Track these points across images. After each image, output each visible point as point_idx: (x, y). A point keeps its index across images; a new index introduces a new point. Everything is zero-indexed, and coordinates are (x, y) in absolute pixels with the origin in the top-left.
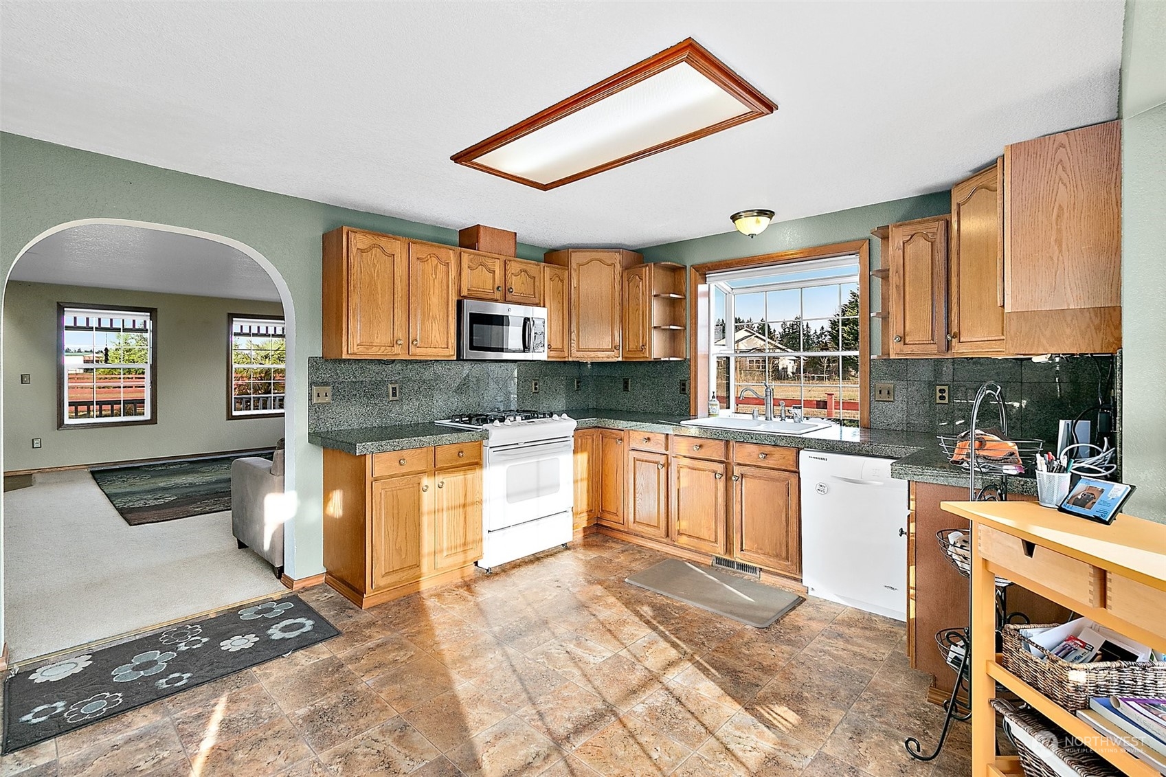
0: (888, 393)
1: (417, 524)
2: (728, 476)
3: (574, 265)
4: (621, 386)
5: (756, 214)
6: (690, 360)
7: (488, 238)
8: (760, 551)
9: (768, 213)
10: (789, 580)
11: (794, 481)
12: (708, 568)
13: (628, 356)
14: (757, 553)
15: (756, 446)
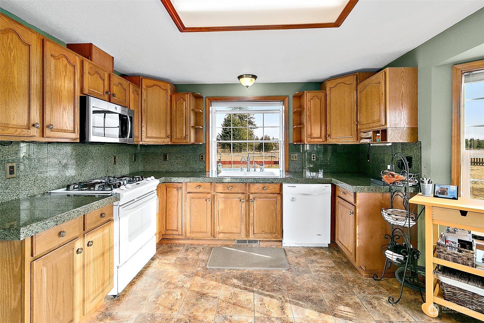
0: (296, 158)
1: (72, 284)
2: (248, 200)
3: (144, 86)
4: (162, 158)
5: (251, 76)
6: (206, 144)
7: (97, 55)
8: (263, 232)
9: (255, 77)
10: (273, 242)
11: (279, 198)
12: (234, 246)
13: (176, 141)
14: (261, 233)
15: (261, 184)
